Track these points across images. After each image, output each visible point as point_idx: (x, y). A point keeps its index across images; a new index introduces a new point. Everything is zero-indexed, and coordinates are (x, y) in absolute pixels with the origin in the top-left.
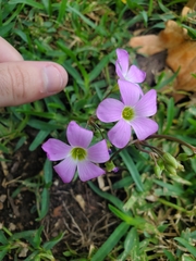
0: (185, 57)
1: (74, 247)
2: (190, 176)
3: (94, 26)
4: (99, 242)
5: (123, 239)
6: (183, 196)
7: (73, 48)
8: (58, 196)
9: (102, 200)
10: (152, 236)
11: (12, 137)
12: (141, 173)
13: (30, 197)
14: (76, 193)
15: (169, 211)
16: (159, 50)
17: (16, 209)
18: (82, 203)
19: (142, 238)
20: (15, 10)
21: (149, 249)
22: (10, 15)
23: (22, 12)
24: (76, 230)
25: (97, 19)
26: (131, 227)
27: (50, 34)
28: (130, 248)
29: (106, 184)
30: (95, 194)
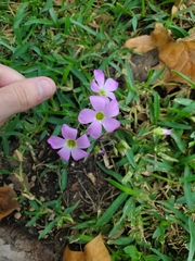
0: (173, 53)
1: (88, 213)
2: (178, 154)
3: (94, 33)
4: (104, 208)
5: (123, 205)
6: (173, 171)
7: (79, 55)
8: (75, 174)
9: (108, 176)
10: (146, 203)
11: (37, 132)
12: (135, 153)
13: (53, 176)
14: (88, 171)
15: (161, 183)
16: (151, 48)
17: (44, 186)
18: (93, 179)
19: (138, 204)
20: (31, 27)
21: (143, 213)
22: (28, 33)
23: (37, 29)
24: (89, 200)
25: (97, 26)
26: (129, 196)
27: (60, 45)
28: (128, 211)
29: (111, 164)
30: (103, 171)
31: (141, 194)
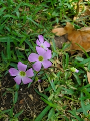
0: (75, 36)
1: (28, 117)
2: (77, 86)
3: (38, 25)
4: (38, 114)
5: (48, 112)
6: (75, 94)
7: (29, 34)
8: (22, 95)
9: (40, 96)
10: (61, 111)
11: (3, 70)
13: (10, 96)
14: (30, 94)
15: (68, 101)
17: (4, 101)
18: (32, 98)
19: (56, 112)
20: (6, 19)
21: (59, 117)
22: (4, 21)
23: (9, 20)
24: (29, 109)
25: (39, 22)
26: (52, 108)
27: (20, 28)
28: (51, 116)
29: (42, 90)
30: (37, 94)
31: (58, 107)
